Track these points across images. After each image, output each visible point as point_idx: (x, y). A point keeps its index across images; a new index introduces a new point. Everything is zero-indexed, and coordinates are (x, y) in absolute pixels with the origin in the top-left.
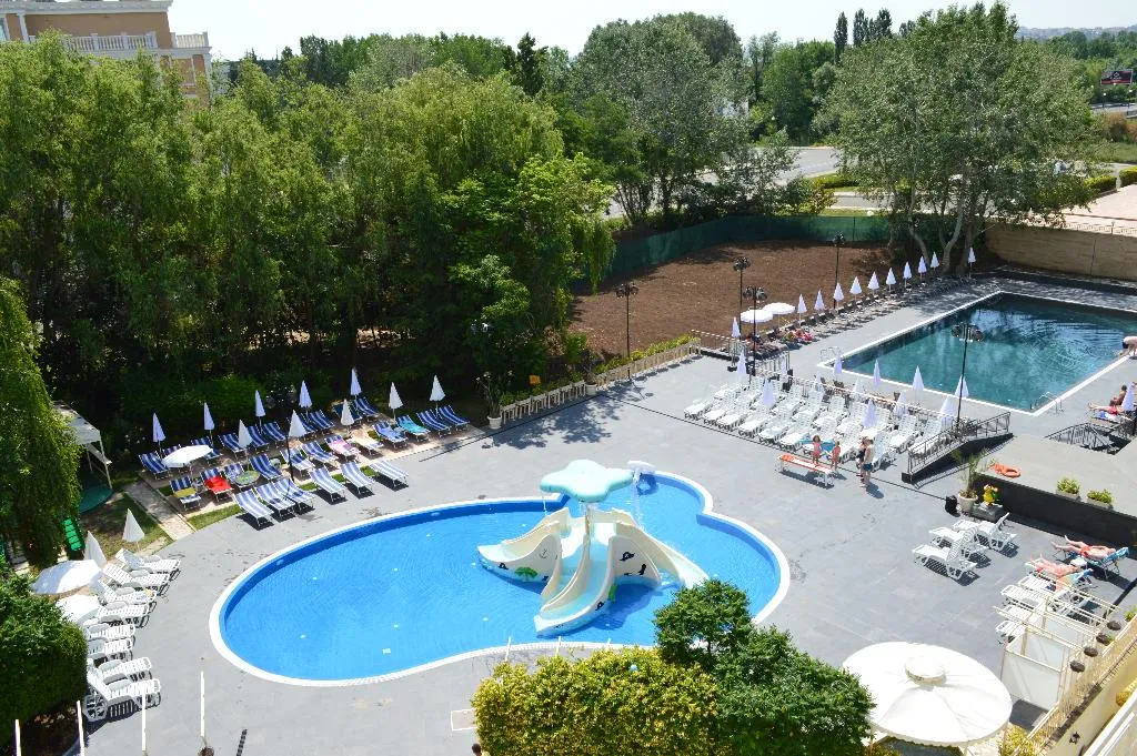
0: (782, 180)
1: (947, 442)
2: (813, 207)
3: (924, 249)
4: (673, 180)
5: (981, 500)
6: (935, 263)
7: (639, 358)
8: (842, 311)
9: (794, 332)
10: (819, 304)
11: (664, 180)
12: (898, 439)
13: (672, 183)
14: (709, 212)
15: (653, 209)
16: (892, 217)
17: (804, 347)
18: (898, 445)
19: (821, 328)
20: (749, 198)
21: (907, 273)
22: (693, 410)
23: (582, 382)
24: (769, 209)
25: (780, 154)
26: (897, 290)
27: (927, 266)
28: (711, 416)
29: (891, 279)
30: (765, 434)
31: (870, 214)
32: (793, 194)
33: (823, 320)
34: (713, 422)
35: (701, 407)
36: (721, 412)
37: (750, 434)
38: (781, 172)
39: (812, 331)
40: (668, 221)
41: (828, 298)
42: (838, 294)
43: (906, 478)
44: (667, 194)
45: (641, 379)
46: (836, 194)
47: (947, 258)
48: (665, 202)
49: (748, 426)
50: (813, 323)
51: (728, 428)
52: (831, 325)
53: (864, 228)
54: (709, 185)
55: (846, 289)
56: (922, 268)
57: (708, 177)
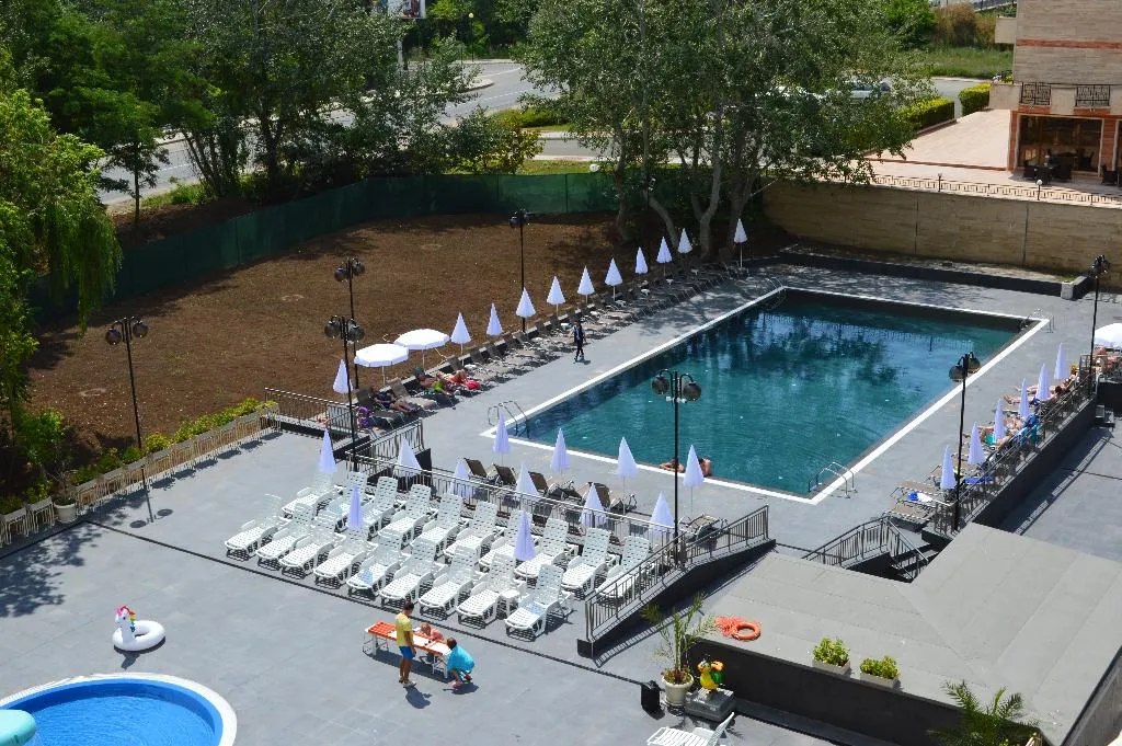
0: (451, 117)
1: (664, 570)
2: (505, 160)
3: (669, 224)
4: (280, 122)
5: (697, 686)
6: (685, 246)
7: (159, 448)
8: (535, 334)
9: (449, 377)
10: (494, 327)
11: (265, 124)
12: (579, 574)
13: (280, 126)
14: (341, 172)
15: (248, 170)
16: (620, 174)
17: (465, 402)
18: (579, 584)
19: (496, 367)
20: (402, 148)
21: (641, 266)
22: (241, 541)
23: (48, 501)
24: (434, 167)
25: (446, 76)
26: (626, 293)
27: (673, 249)
28: (270, 551)
29: (613, 277)
30: (356, 581)
31: (594, 168)
32: (469, 140)
33: (502, 352)
34: (274, 563)
35: (254, 535)
36: (287, 543)
37: (334, 583)
38: (449, 106)
39: (481, 373)
40: (273, 188)
41: (507, 313)
42: (525, 307)
43: (584, 649)
44: (271, 144)
45: (165, 483)
46: (544, 135)
47: (705, 236)
48: (268, 159)
49: (330, 568)
50: (485, 358)
51: (300, 572)
52: (514, 360)
53: (579, 192)
54: (339, 127)
55: (539, 297)
56: (664, 255)
57: (340, 115)
